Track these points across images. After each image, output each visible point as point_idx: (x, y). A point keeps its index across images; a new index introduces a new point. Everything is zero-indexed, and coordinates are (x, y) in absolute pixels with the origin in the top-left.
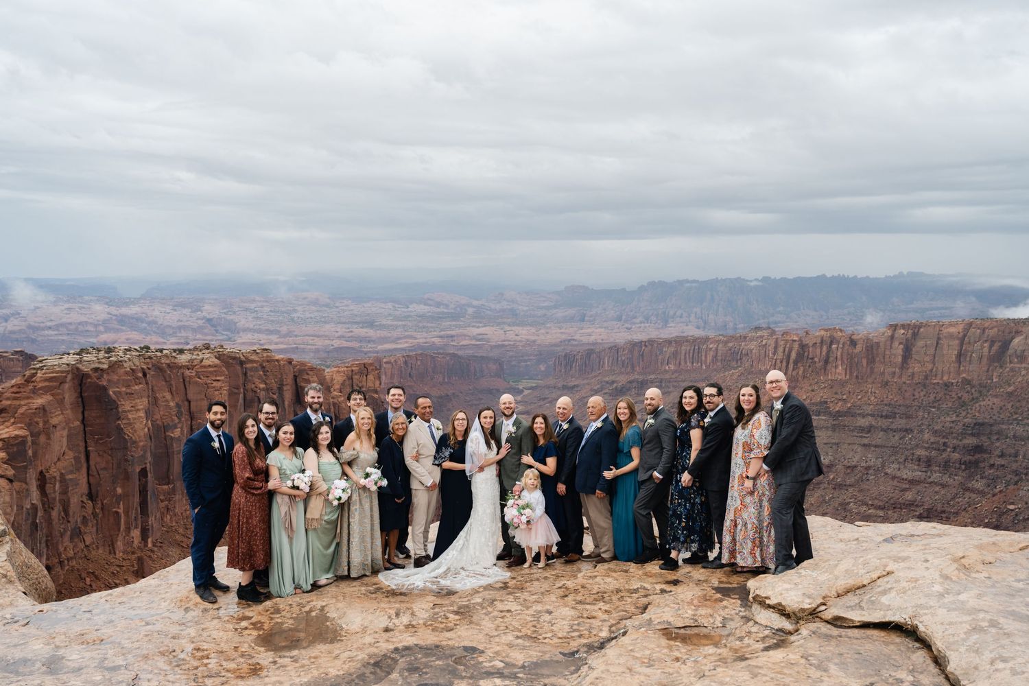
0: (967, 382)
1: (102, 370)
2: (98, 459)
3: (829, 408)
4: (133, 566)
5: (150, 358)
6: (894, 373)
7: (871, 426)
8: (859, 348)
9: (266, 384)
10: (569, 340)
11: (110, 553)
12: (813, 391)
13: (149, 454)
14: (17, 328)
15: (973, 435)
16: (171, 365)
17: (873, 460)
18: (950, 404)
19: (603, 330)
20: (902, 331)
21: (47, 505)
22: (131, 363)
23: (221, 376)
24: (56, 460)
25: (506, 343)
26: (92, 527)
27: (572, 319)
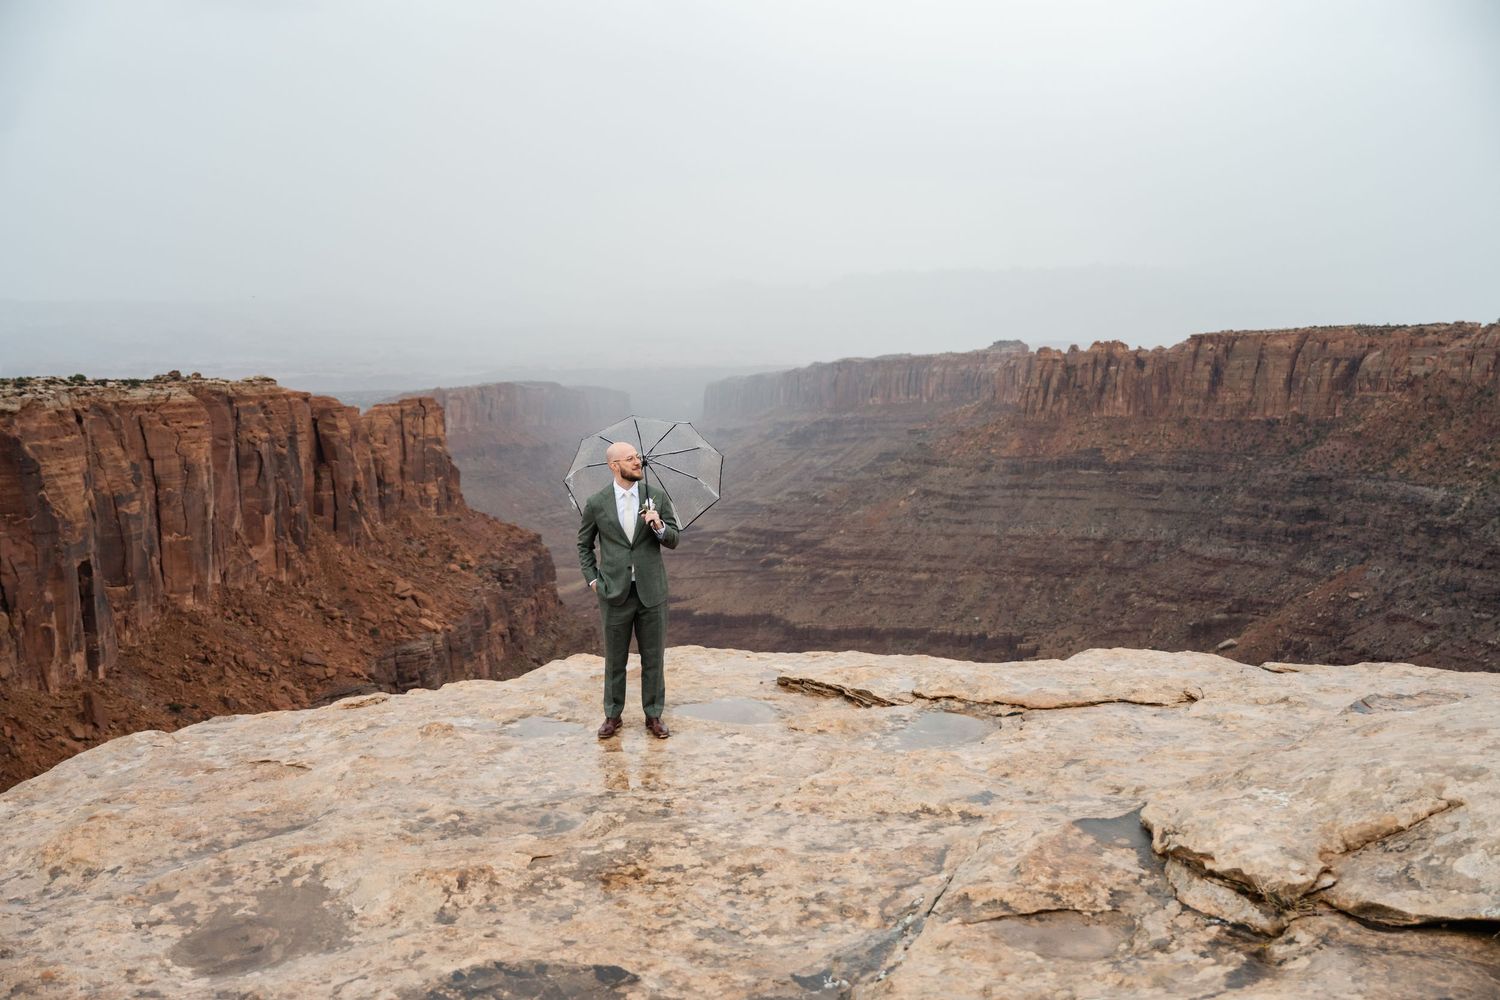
0: (1300, 419)
1: (12, 413)
2: (14, 550)
3: (1104, 458)
4: (77, 707)
5: (87, 394)
6: (1197, 406)
7: (1163, 484)
8: (1148, 370)
9: (269, 432)
11: (40, 689)
12: (1081, 433)
13: (91, 542)
15: (1305, 494)
16: (121, 404)
17: (1165, 532)
18: (1274, 451)
20: (1210, 346)
22: (56, 402)
23: (199, 420)
26: (10, 651)
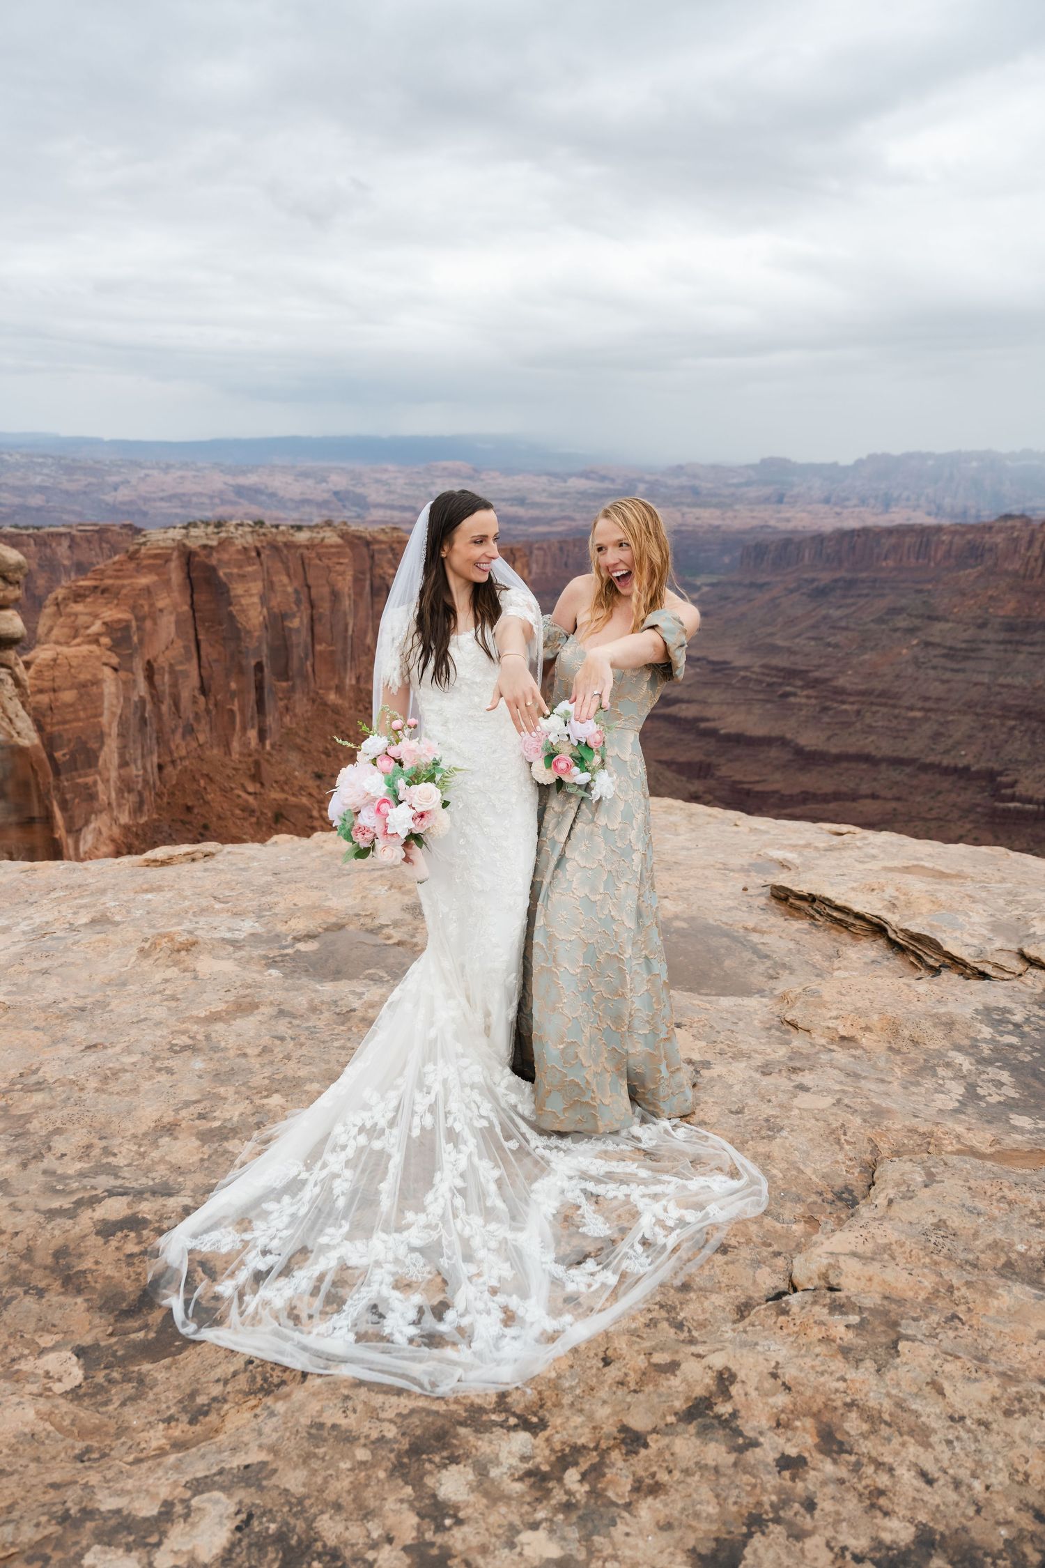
1: (211, 548)
2: (209, 649)
4: (251, 769)
5: (264, 535)
10: (762, 527)
11: (225, 754)
13: (265, 648)
14: (127, 499)
16: (289, 543)
19: (804, 515)
21: (157, 699)
22: (243, 540)
23: (344, 558)
24: (163, 648)
25: (684, 528)
26: (206, 724)
27: (766, 500)
